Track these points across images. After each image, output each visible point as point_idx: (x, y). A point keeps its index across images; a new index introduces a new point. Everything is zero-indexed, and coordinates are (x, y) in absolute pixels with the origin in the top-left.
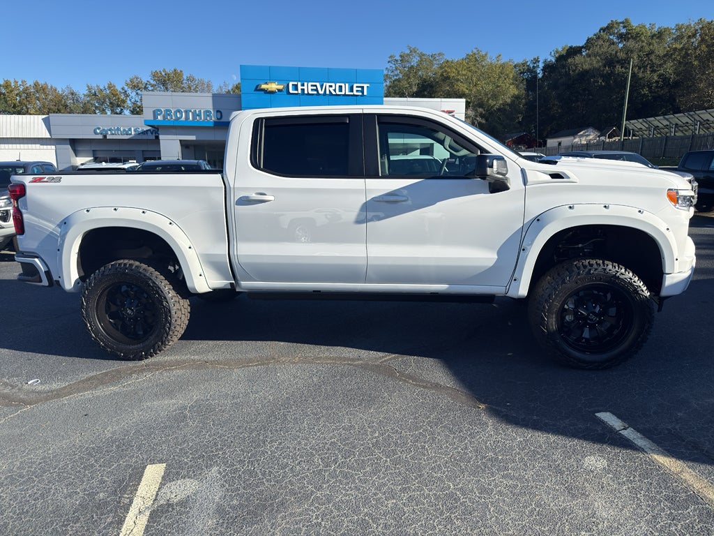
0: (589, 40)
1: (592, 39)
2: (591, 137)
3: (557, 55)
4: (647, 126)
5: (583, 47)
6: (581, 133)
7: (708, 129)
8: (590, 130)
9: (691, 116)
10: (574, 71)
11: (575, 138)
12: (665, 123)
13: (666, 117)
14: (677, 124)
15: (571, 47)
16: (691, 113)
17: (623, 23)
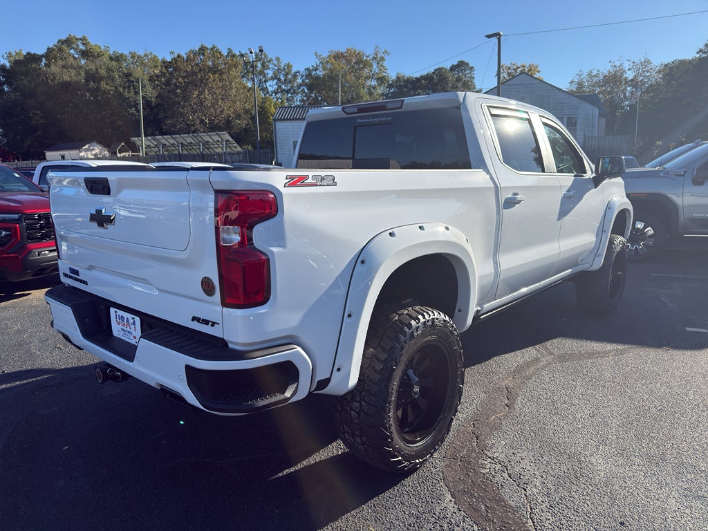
0: (50, 50)
1: (53, 50)
2: (97, 151)
3: (12, 59)
4: (156, 143)
5: (43, 56)
6: (86, 147)
7: (208, 149)
8: (94, 144)
9: (195, 137)
10: (52, 80)
11: (80, 152)
12: (172, 141)
13: (173, 136)
14: (182, 144)
15: (29, 54)
16: (195, 135)
17: (81, 39)
